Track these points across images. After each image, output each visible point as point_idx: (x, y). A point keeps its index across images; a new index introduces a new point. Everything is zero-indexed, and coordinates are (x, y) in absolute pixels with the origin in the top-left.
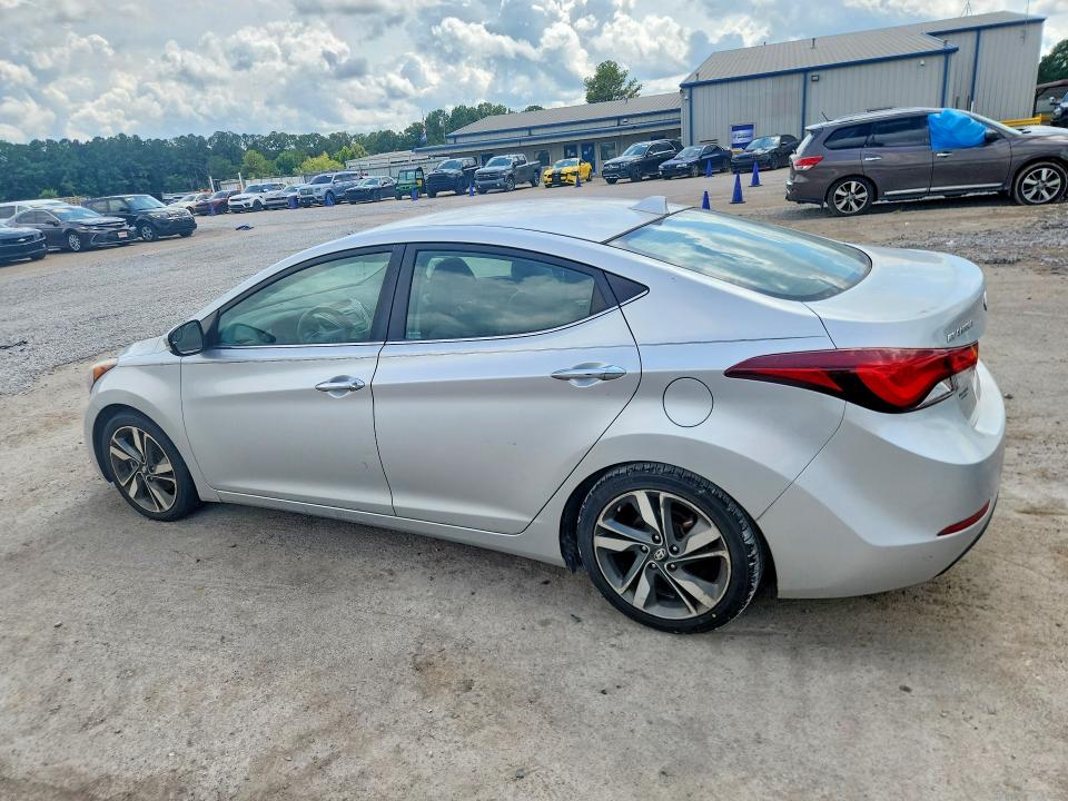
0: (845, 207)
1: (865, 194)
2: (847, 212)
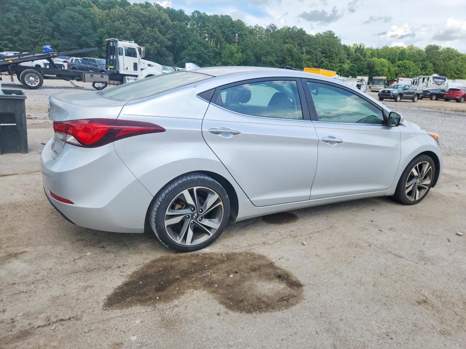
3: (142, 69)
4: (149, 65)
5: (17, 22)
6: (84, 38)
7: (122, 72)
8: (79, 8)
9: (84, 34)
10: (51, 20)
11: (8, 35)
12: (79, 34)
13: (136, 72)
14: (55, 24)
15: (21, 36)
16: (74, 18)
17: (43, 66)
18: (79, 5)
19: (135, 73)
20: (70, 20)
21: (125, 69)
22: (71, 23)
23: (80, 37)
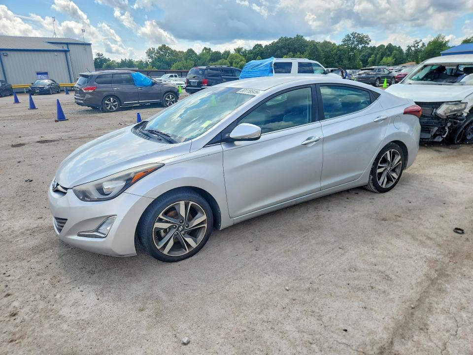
0: (111, 108)
1: (116, 103)
2: (111, 110)
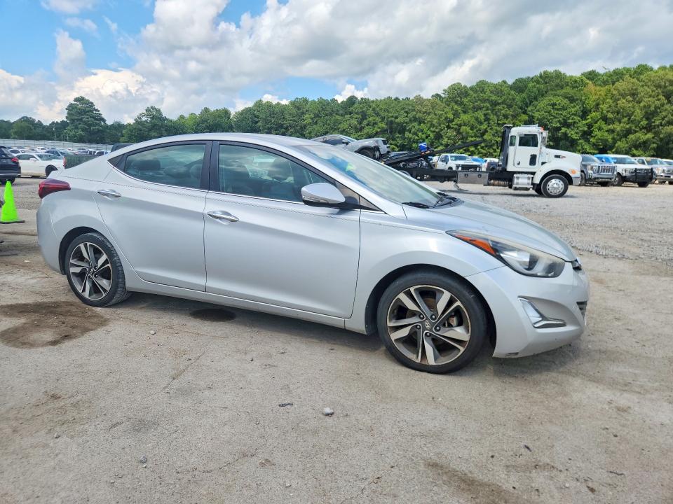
3: (543, 163)
4: (557, 157)
5: (485, 121)
6: (563, 130)
7: (510, 168)
8: (568, 90)
9: (565, 124)
10: (525, 113)
11: (472, 137)
12: (558, 125)
13: (533, 167)
14: (529, 116)
15: (485, 137)
16: (556, 105)
17: (454, 169)
18: (568, 85)
19: (532, 169)
20: (550, 108)
21: (516, 164)
22: (549, 112)
23: (558, 129)
